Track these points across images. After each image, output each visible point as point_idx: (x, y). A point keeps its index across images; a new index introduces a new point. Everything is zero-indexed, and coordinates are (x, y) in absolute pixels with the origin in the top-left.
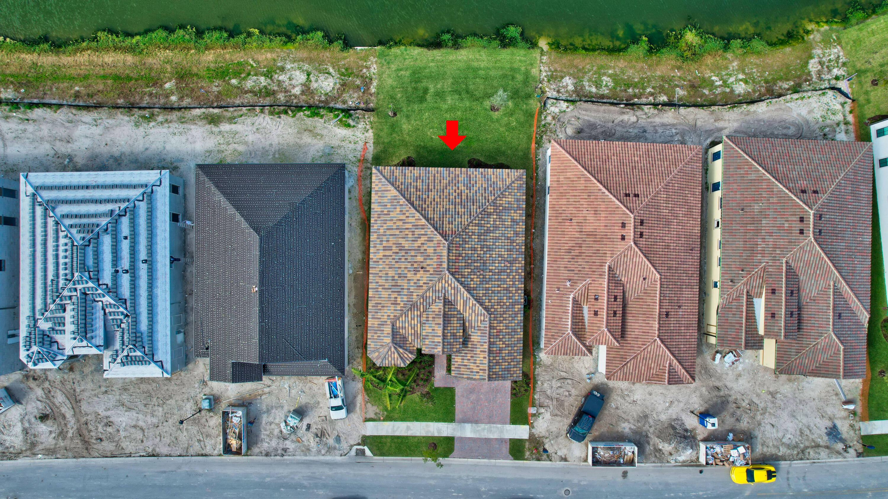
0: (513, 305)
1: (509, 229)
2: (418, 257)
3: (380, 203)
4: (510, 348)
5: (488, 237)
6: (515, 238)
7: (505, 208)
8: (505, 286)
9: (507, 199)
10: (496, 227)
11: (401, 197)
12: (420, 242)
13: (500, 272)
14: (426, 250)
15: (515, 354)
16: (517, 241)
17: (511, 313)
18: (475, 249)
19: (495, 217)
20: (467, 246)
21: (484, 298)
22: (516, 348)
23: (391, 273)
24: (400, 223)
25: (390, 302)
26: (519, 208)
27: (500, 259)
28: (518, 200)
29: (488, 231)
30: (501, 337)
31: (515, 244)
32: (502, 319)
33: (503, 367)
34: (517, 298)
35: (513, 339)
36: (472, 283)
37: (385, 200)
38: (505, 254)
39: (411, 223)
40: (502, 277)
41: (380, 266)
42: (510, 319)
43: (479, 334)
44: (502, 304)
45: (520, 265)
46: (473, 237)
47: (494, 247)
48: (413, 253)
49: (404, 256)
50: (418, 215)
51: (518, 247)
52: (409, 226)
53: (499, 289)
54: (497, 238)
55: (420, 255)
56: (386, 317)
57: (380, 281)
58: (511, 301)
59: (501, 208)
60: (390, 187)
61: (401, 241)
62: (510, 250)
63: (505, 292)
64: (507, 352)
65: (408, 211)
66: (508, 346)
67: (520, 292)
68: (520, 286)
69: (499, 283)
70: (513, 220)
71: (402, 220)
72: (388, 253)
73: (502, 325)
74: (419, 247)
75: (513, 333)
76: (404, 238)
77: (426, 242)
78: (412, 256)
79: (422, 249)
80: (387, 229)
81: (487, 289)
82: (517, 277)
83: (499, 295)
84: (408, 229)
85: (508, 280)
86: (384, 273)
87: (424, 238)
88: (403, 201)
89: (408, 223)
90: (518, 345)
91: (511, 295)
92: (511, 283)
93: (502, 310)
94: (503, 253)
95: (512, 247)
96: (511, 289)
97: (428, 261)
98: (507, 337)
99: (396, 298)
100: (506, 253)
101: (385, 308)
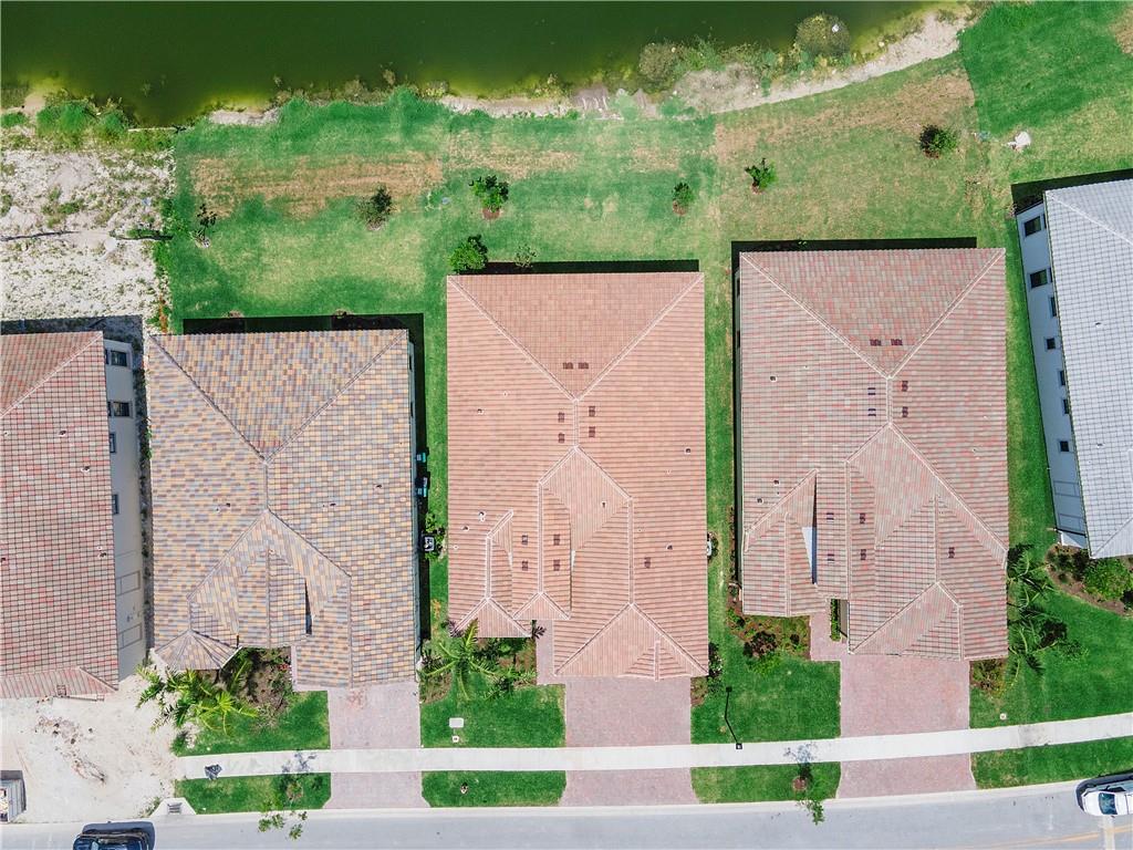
0: (393, 556)
1: (380, 431)
2: (223, 488)
3: (163, 397)
4: (390, 630)
5: (341, 448)
6: (391, 446)
7: (370, 398)
8: (377, 526)
9: (373, 382)
10: (355, 430)
11: (194, 388)
12: (224, 462)
13: (365, 506)
14: (233, 475)
15: (400, 639)
16: (396, 451)
17: (388, 570)
18: (316, 469)
19: (352, 412)
20: (301, 465)
21: (337, 549)
22: (401, 629)
23: (185, 514)
24: (194, 431)
25: (186, 564)
26: (396, 395)
27: (365, 482)
28: (395, 382)
29: (340, 437)
30: (372, 612)
31: (392, 456)
32: (373, 582)
33: (380, 662)
34: (399, 544)
35: (394, 615)
36: (314, 525)
37: (170, 393)
38: (374, 473)
39: (210, 430)
40: (370, 512)
41: (168, 504)
42: (388, 580)
43: (336, 610)
44: (371, 557)
45: (403, 490)
46: (312, 449)
47: (353, 462)
48: (215, 480)
49: (201, 486)
50: (219, 417)
51: (397, 460)
52: (207, 435)
53: (366, 532)
54: (358, 448)
55: (225, 483)
56: (180, 589)
57: (170, 528)
58: (388, 550)
59: (362, 397)
60: (177, 371)
61: (197, 460)
62: (384, 466)
63: (377, 536)
64: (385, 636)
65: (204, 410)
66: (386, 625)
67: (403, 534)
68: (403, 524)
69: (365, 522)
70: (386, 416)
71: (195, 425)
72: (179, 481)
73: (372, 592)
74: (223, 470)
75: (395, 605)
76: (200, 455)
77: (233, 462)
78: (214, 485)
79: (227, 472)
80: (177, 441)
81: (343, 534)
82: (398, 510)
83: (366, 542)
84: (205, 440)
85: (382, 516)
86: (175, 514)
87: (230, 455)
88: (196, 394)
89: (206, 430)
90: (406, 623)
91: (388, 540)
92: (388, 520)
93: (372, 567)
94: (369, 472)
95: (386, 461)
96: (387, 531)
97: (237, 493)
98: (383, 611)
99: (193, 556)
100: (377, 471)
101: (179, 574)
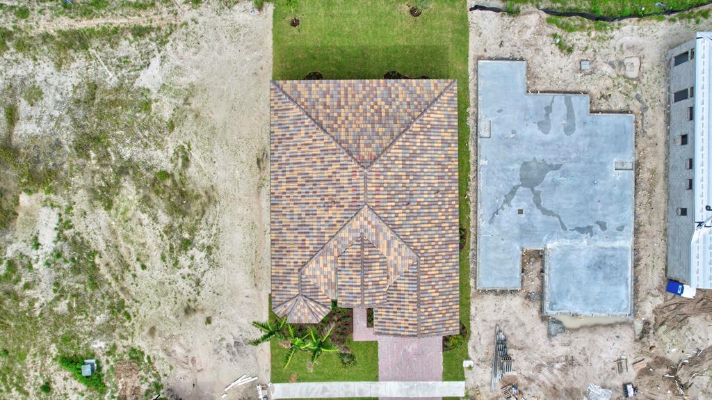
0: (447, 243)
1: (439, 152)
2: (330, 190)
3: (281, 124)
4: (444, 297)
5: (414, 163)
6: (446, 163)
7: (433, 127)
8: (437, 221)
9: (435, 116)
10: (424, 150)
11: (306, 117)
12: (331, 171)
13: (429, 206)
14: (338, 180)
15: (451, 304)
16: (449, 167)
17: (444, 254)
18: (398, 177)
19: (422, 137)
20: (389, 173)
21: (411, 237)
22: (451, 296)
23: (297, 210)
24: (306, 149)
25: (297, 246)
26: (450, 126)
27: (429, 188)
28: (449, 117)
29: (414, 155)
30: (433, 283)
31: (446, 170)
32: (434, 262)
33: (437, 320)
34: (450, 235)
35: (447, 286)
36: (397, 219)
37: (287, 121)
38: (436, 182)
39: (320, 147)
40: (433, 211)
41: (283, 202)
42: (444, 261)
43: (407, 281)
44: (433, 243)
45: (454, 196)
46: (397, 162)
47: (422, 174)
48: (322, 185)
49: (310, 189)
50: (326, 138)
51: (450, 174)
52: (317, 151)
53: (430, 225)
54: (425, 164)
55: (331, 186)
56: (292, 264)
57: (284, 220)
58: (444, 239)
59: (429, 126)
60: (291, 105)
61: (307, 170)
62: (441, 178)
63: (437, 229)
64: (441, 301)
65: (315, 133)
66: (442, 294)
67: (454, 228)
68: (453, 221)
69: (430, 218)
70: (443, 141)
71: (308, 144)
72: (292, 186)
73: (434, 269)
74: (329, 176)
75: (447, 279)
76: (312, 166)
77: (338, 171)
78: (321, 188)
79: (333, 178)
80: (290, 156)
81: (415, 226)
82: (450, 210)
83: (430, 233)
84: (314, 155)
85: (440, 214)
86: (289, 210)
87: (335, 166)
88: (307, 121)
89: (316, 148)
90: (454, 293)
91: (444, 232)
92: (444, 217)
93: (434, 251)
94: (432, 181)
95: (444, 174)
96: (443, 225)
97: (341, 193)
98: (440, 283)
99: (303, 240)
101: (291, 253)
